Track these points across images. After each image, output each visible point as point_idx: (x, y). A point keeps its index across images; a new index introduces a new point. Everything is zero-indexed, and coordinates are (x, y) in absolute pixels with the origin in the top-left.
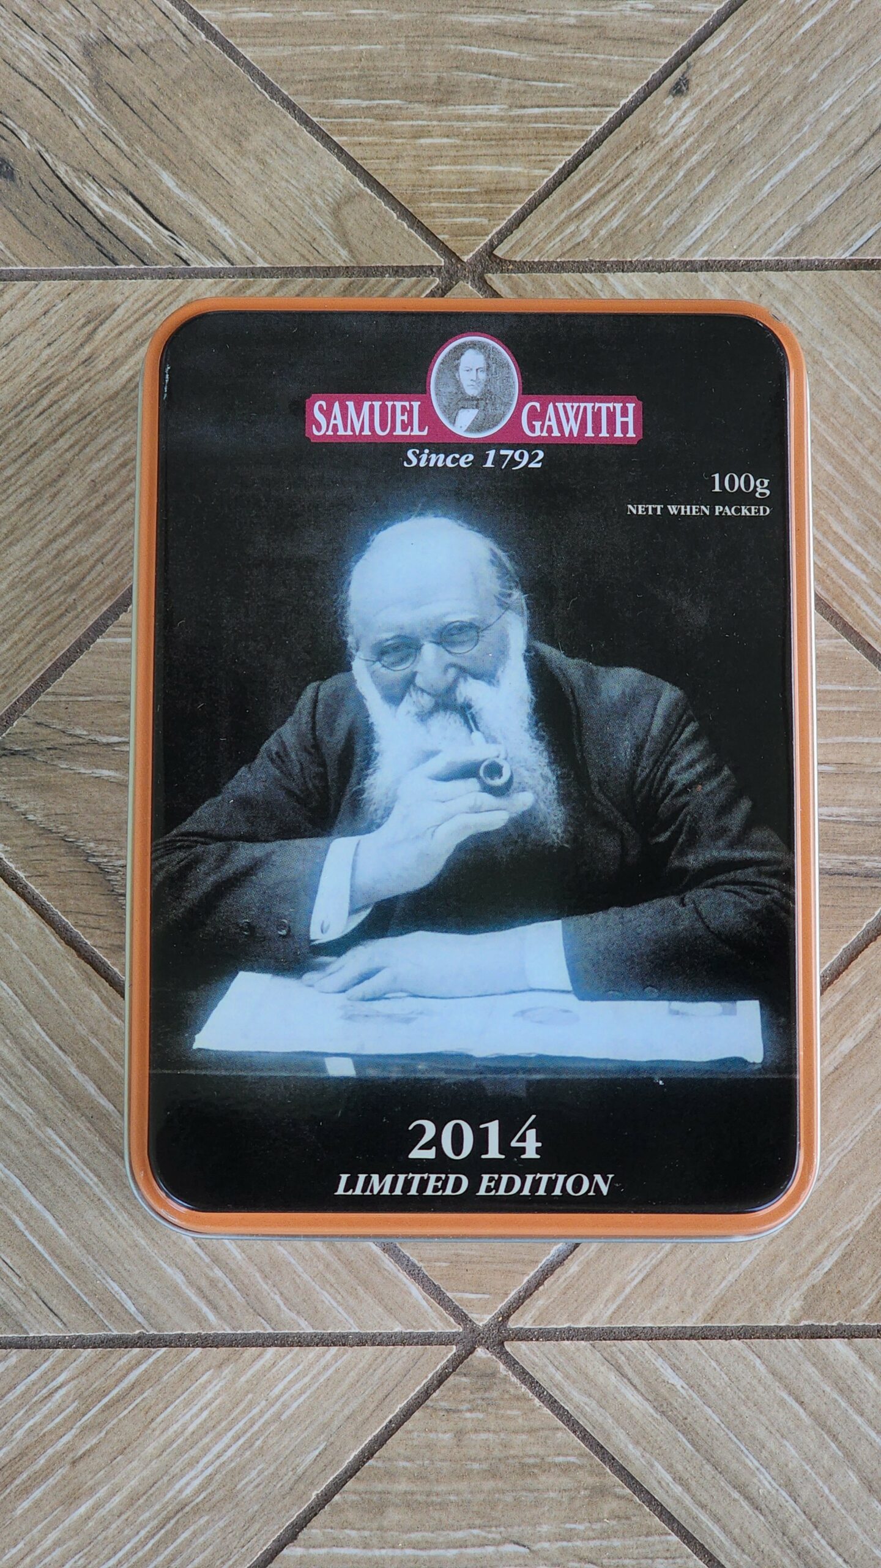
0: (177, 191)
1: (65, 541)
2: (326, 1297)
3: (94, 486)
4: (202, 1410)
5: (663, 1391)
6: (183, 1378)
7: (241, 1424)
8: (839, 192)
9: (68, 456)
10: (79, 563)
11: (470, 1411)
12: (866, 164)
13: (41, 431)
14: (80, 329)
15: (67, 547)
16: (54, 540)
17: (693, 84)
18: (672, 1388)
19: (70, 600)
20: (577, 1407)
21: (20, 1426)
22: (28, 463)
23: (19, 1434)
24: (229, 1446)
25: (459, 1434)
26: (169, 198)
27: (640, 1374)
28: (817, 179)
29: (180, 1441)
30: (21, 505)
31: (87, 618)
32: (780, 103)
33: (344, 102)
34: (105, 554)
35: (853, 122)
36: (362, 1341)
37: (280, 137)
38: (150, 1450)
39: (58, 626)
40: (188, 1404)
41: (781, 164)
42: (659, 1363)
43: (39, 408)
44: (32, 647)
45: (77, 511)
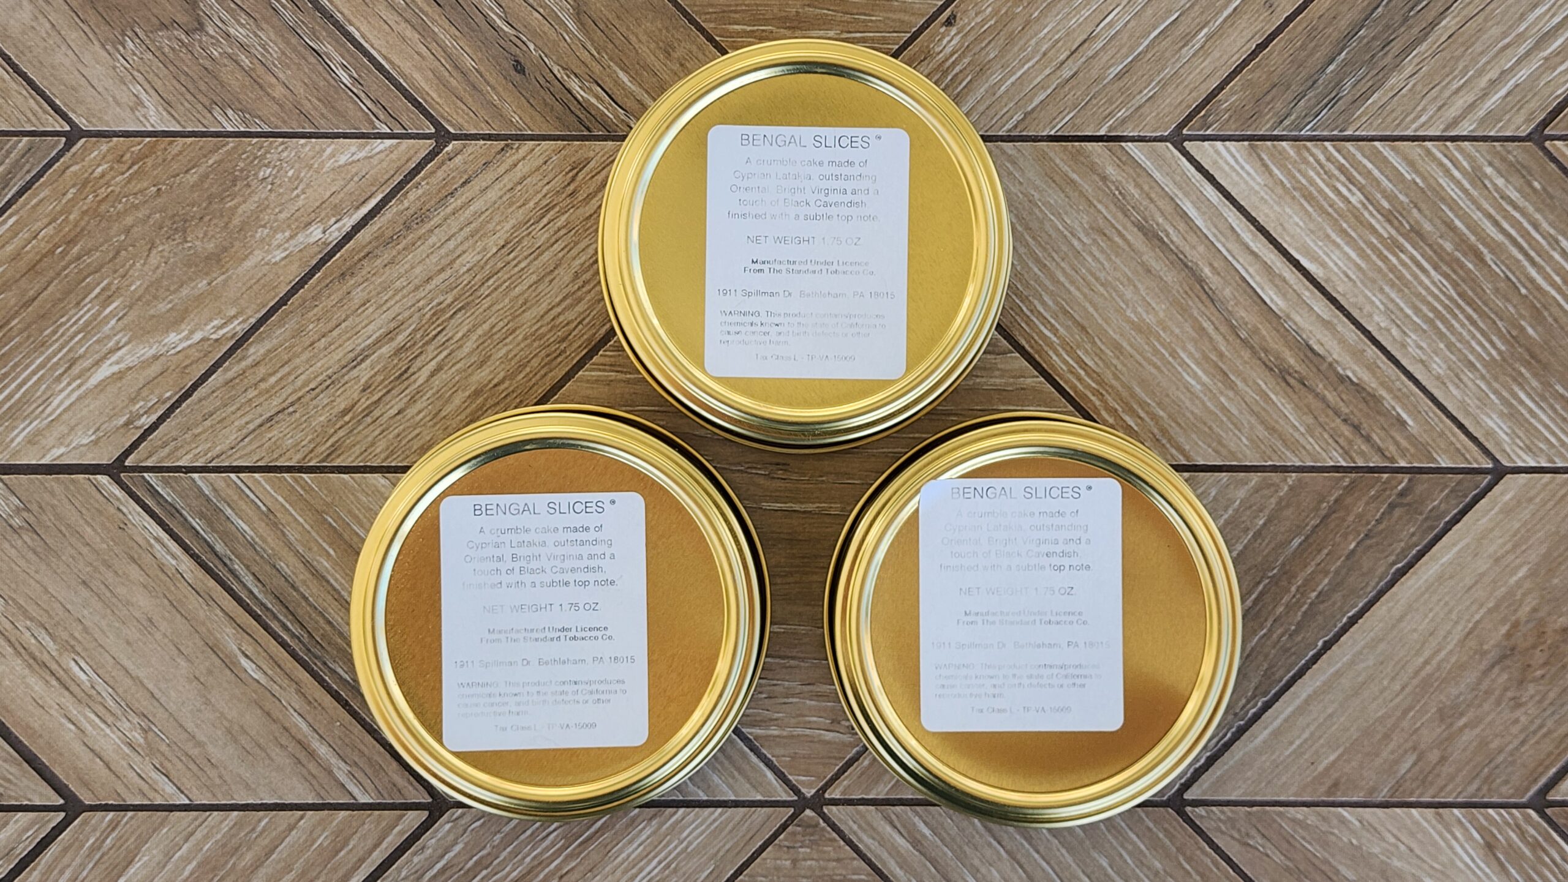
0: (629, 84)
1: (559, 309)
2: (716, 778)
3: (576, 276)
4: (640, 845)
5: (918, 837)
6: (627, 826)
7: (663, 854)
8: (1049, 91)
9: (561, 255)
10: (567, 324)
11: (801, 847)
12: (1066, 73)
13: (543, 239)
14: (567, 173)
15: (560, 314)
16: (551, 309)
17: (958, 18)
18: (924, 836)
19: (562, 348)
20: (866, 846)
21: (528, 855)
22: (535, 259)
23: (528, 859)
24: (655, 868)
25: (795, 862)
26: (623, 89)
27: (904, 826)
28: (1035, 82)
29: (626, 864)
30: (531, 286)
31: (573, 358)
32: (1013, 31)
33: (736, 27)
34: (584, 319)
35: (1060, 44)
36: (736, 804)
37: (694, 49)
38: (607, 869)
39: (555, 363)
40: (630, 842)
41: (1012, 73)
42: (916, 820)
43: (541, 225)
44: (538, 377)
45: (566, 291)
